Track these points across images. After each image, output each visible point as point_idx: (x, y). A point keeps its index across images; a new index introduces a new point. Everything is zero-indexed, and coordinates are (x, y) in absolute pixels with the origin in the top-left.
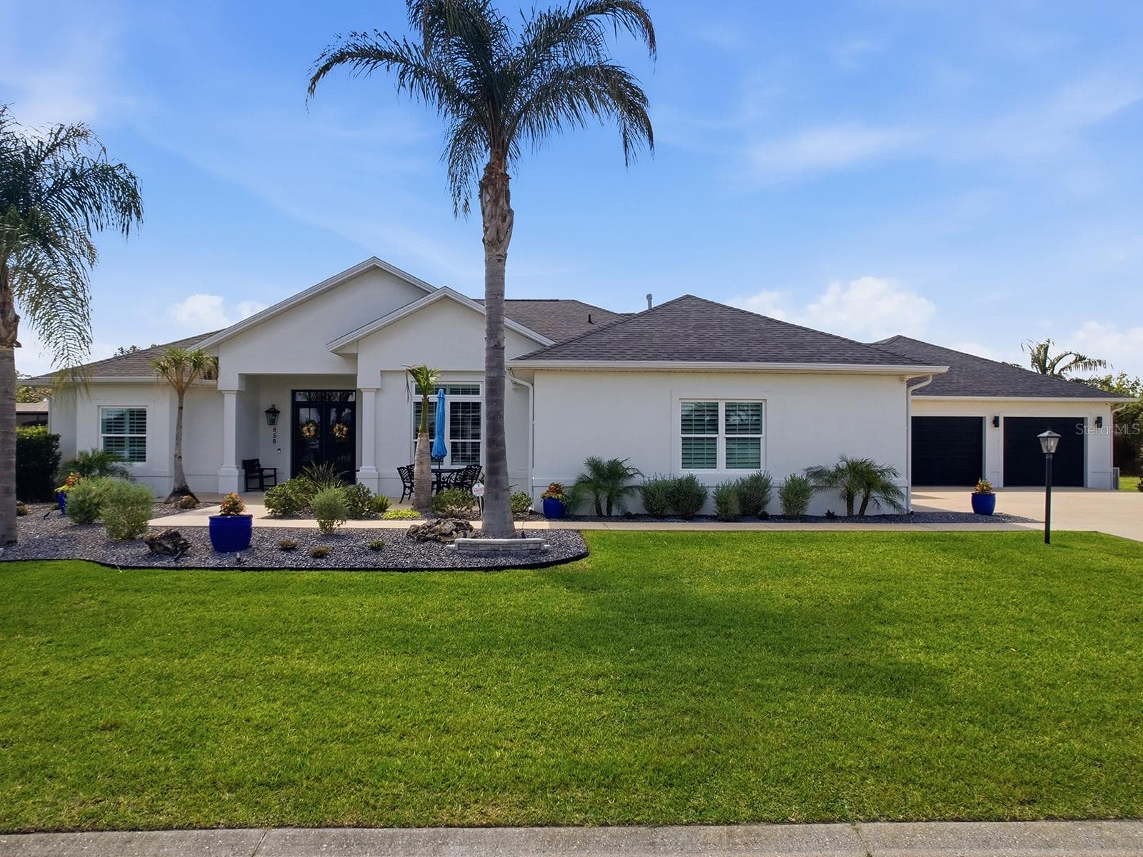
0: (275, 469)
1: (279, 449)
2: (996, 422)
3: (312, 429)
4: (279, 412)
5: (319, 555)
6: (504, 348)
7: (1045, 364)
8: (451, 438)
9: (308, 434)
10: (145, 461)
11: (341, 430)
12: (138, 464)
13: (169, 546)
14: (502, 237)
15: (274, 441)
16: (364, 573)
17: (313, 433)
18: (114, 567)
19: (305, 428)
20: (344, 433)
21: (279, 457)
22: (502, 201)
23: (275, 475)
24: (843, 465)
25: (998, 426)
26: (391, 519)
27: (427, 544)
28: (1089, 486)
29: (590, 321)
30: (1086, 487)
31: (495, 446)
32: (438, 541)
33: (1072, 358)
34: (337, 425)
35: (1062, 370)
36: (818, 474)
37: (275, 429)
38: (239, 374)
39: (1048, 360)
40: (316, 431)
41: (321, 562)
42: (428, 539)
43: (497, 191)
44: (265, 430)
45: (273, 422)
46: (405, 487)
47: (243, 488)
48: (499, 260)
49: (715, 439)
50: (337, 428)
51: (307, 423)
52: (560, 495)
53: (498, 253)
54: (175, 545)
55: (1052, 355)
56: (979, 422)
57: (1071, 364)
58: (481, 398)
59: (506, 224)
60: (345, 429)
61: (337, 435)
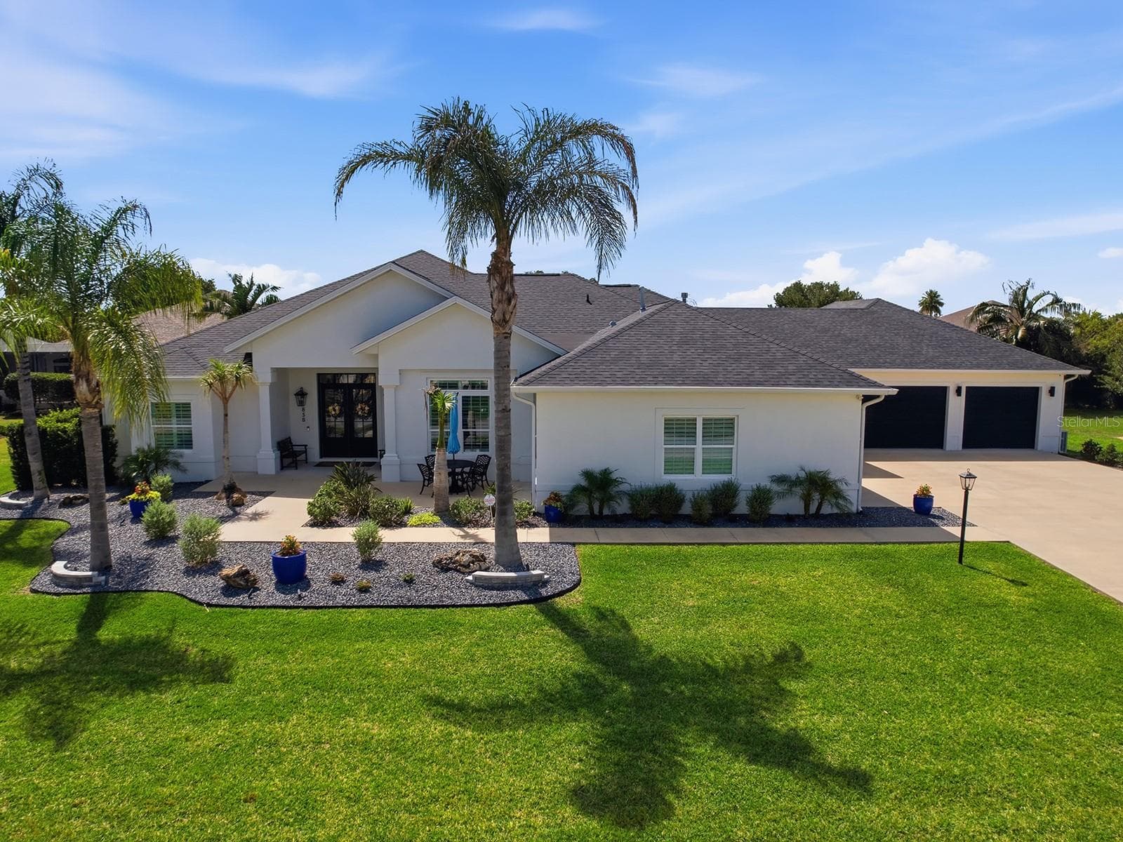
0: (306, 446)
1: (308, 427)
2: (959, 391)
3: (337, 408)
4: (306, 394)
5: (364, 590)
6: (510, 410)
7: (1023, 305)
8: (463, 428)
9: (333, 413)
10: (192, 448)
11: (362, 409)
12: (186, 451)
13: (242, 583)
14: (507, 317)
15: (304, 420)
16: (402, 611)
17: (338, 412)
18: (201, 604)
19: (331, 408)
20: (366, 411)
21: (308, 435)
22: (507, 287)
23: (306, 452)
24: (802, 474)
25: (960, 395)
26: (415, 526)
27: (449, 574)
28: (1039, 448)
29: (588, 301)
30: (1037, 449)
31: (503, 492)
32: (458, 571)
33: (1049, 299)
34: (359, 405)
35: (1040, 311)
36: (780, 480)
37: (303, 409)
38: (272, 368)
39: (1026, 301)
40: (340, 410)
41: (367, 599)
42: (451, 569)
43: (503, 278)
44: (295, 410)
45: (301, 404)
46: (425, 479)
47: (279, 467)
48: (506, 338)
49: (694, 449)
50: (359, 407)
51: (333, 403)
52: (558, 504)
53: (504, 332)
54: (247, 581)
55: (1031, 295)
56: (943, 391)
57: (1047, 305)
58: (490, 392)
59: (511, 307)
60: (367, 408)
61: (360, 413)
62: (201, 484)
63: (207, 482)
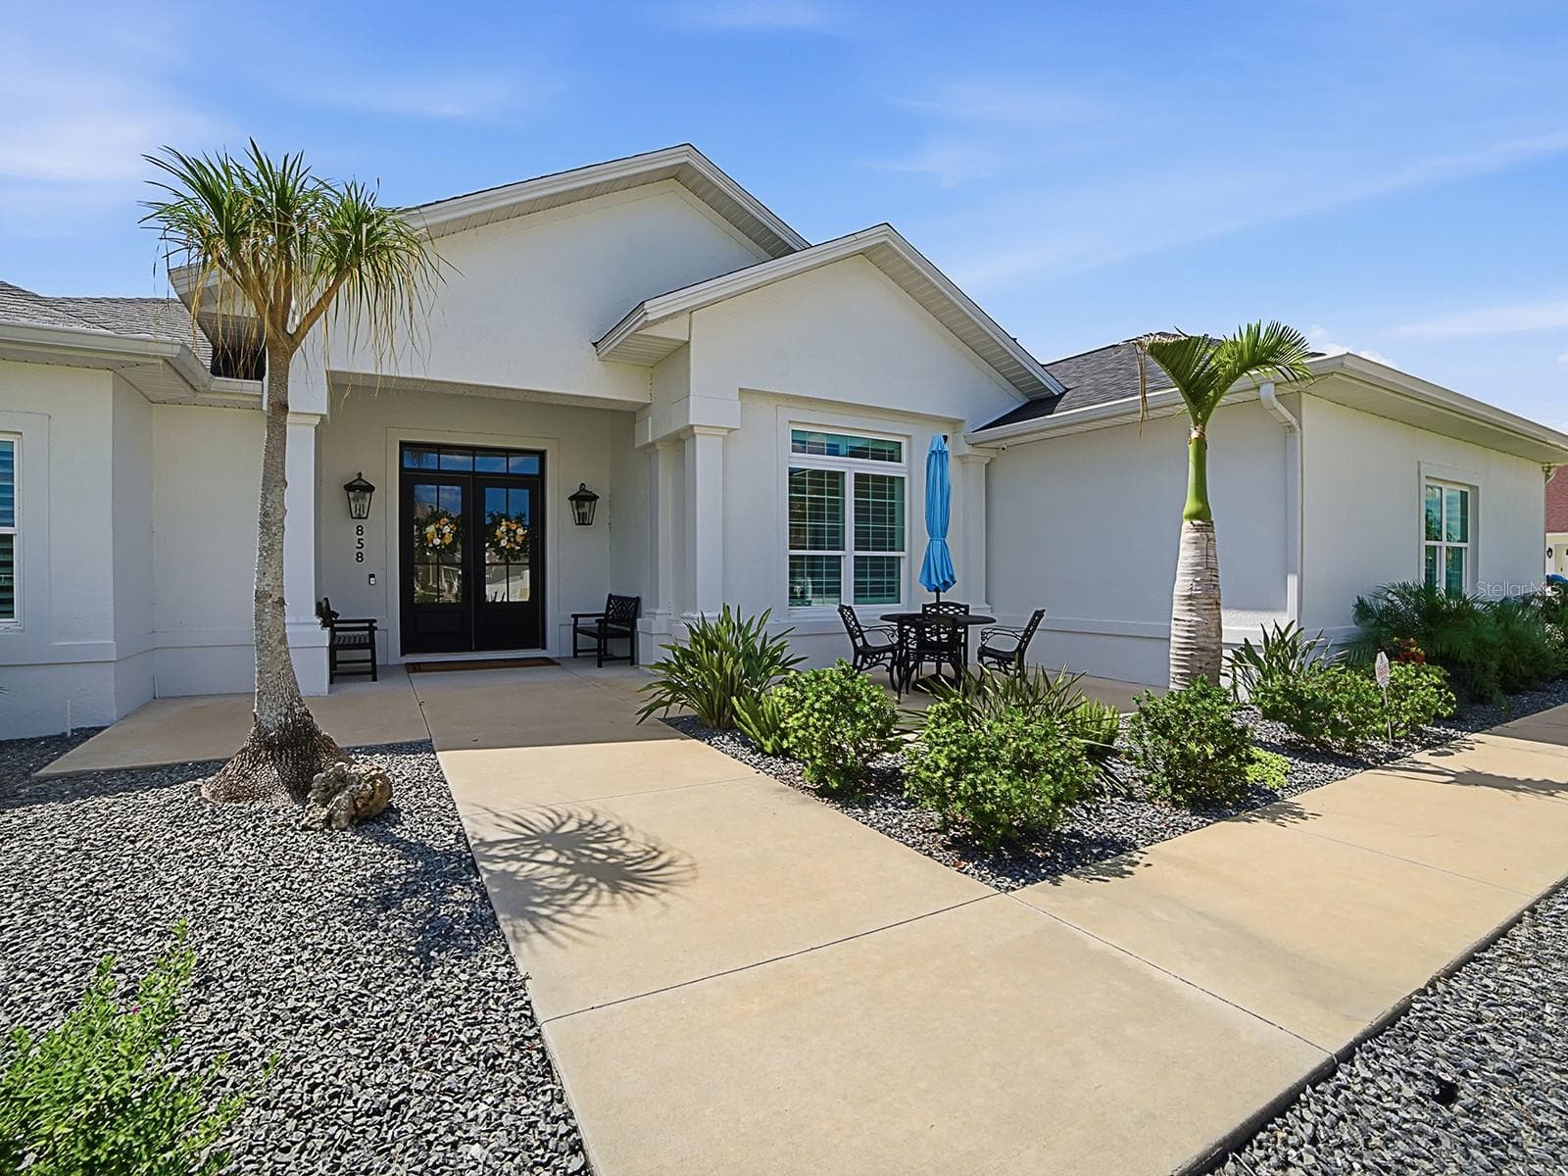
0: (373, 621)
1: (372, 576)
3: (447, 529)
4: (371, 489)
8: (855, 549)
9: (437, 541)
11: (509, 534)
15: (360, 557)
17: (448, 540)
19: (431, 529)
20: (519, 540)
21: (372, 596)
34: (503, 523)
37: (360, 530)
40: (455, 533)
45: (358, 512)
47: (329, 675)
50: (503, 528)
51: (435, 517)
60: (520, 531)
61: (503, 543)
62: (63, 743)
63: (85, 734)
